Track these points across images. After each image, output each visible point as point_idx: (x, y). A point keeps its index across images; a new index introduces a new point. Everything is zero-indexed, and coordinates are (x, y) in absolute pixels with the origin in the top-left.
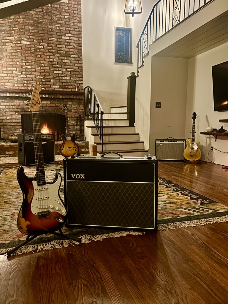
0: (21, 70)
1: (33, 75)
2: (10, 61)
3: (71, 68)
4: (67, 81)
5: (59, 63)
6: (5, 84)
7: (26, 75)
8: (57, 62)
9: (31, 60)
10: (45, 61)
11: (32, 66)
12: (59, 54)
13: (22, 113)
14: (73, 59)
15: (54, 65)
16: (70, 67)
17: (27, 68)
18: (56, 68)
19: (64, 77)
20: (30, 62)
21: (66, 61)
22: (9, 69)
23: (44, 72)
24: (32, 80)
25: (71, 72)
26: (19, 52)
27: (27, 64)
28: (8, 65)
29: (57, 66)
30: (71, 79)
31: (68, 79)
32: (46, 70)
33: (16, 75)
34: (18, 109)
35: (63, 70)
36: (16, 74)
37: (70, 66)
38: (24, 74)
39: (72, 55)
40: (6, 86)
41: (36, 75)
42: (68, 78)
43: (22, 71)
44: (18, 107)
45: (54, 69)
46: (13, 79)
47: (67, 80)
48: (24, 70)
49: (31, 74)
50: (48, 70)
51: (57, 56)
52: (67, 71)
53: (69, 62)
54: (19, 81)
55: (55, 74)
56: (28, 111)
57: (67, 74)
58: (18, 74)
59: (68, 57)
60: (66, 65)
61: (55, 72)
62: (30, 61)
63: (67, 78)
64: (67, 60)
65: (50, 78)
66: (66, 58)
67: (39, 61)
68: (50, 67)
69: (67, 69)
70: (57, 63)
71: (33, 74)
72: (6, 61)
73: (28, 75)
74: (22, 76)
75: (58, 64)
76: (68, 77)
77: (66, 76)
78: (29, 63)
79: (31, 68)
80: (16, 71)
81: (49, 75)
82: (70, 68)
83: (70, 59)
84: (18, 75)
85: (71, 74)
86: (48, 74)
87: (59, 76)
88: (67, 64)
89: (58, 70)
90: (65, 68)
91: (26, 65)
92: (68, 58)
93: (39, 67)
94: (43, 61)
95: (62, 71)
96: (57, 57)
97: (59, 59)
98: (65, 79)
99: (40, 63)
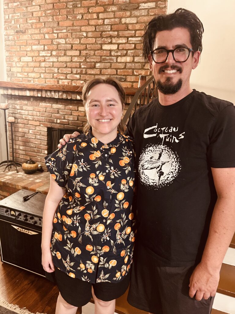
0: (51, 49)
1: (68, 56)
2: (36, 34)
3: (137, 35)
4: (125, 66)
5: (115, 27)
6: (29, 74)
7: (58, 56)
8: (111, 25)
9: (67, 27)
10: (89, 25)
11: (67, 40)
12: (115, 5)
13: (49, 125)
14: (143, 14)
15: (105, 31)
16: (135, 33)
17: (59, 44)
18: (107, 37)
19: (121, 56)
20: (65, 31)
21: (128, 21)
22: (35, 47)
23: (86, 49)
24: (66, 67)
25: (135, 44)
26: (50, 13)
27: (60, 35)
28: (34, 41)
29: (111, 33)
30: (133, 62)
31: (128, 61)
32: (89, 44)
33: (44, 58)
34: (44, 118)
35: (120, 41)
36: (43, 56)
37: (136, 30)
38: (54, 56)
39: (143, 4)
40: (30, 78)
41: (72, 56)
42: (128, 59)
43: (52, 51)
44: (44, 114)
45: (104, 40)
46: (40, 67)
47: (126, 63)
48: (55, 47)
49: (65, 55)
50: (92, 44)
51: (112, 11)
52: (127, 42)
53: (134, 21)
54: (47, 69)
55: (105, 52)
56: (57, 123)
57: (127, 50)
58: (47, 56)
59: (134, 9)
60: (128, 29)
61: (105, 47)
62: (65, 29)
63: (126, 59)
64: (130, 16)
65: (95, 61)
66: (128, 13)
67: (78, 28)
68: (96, 38)
69: (128, 38)
70: (109, 27)
71: (67, 54)
72: (31, 34)
73: (60, 56)
74: (52, 59)
75: (111, 29)
76: (129, 56)
77: (126, 55)
78: (62, 34)
79: (66, 43)
80: (44, 50)
81: (94, 54)
82: (135, 36)
83: (136, 13)
84: (46, 58)
85: (135, 48)
86: (92, 52)
87: (111, 55)
88: (130, 27)
89: (111, 43)
90: (125, 37)
91: (58, 38)
92: (133, 12)
93: (78, 39)
94: (86, 26)
95: (119, 44)
96: (111, 13)
97: (115, 18)
98: (123, 61)
99: (81, 31)
